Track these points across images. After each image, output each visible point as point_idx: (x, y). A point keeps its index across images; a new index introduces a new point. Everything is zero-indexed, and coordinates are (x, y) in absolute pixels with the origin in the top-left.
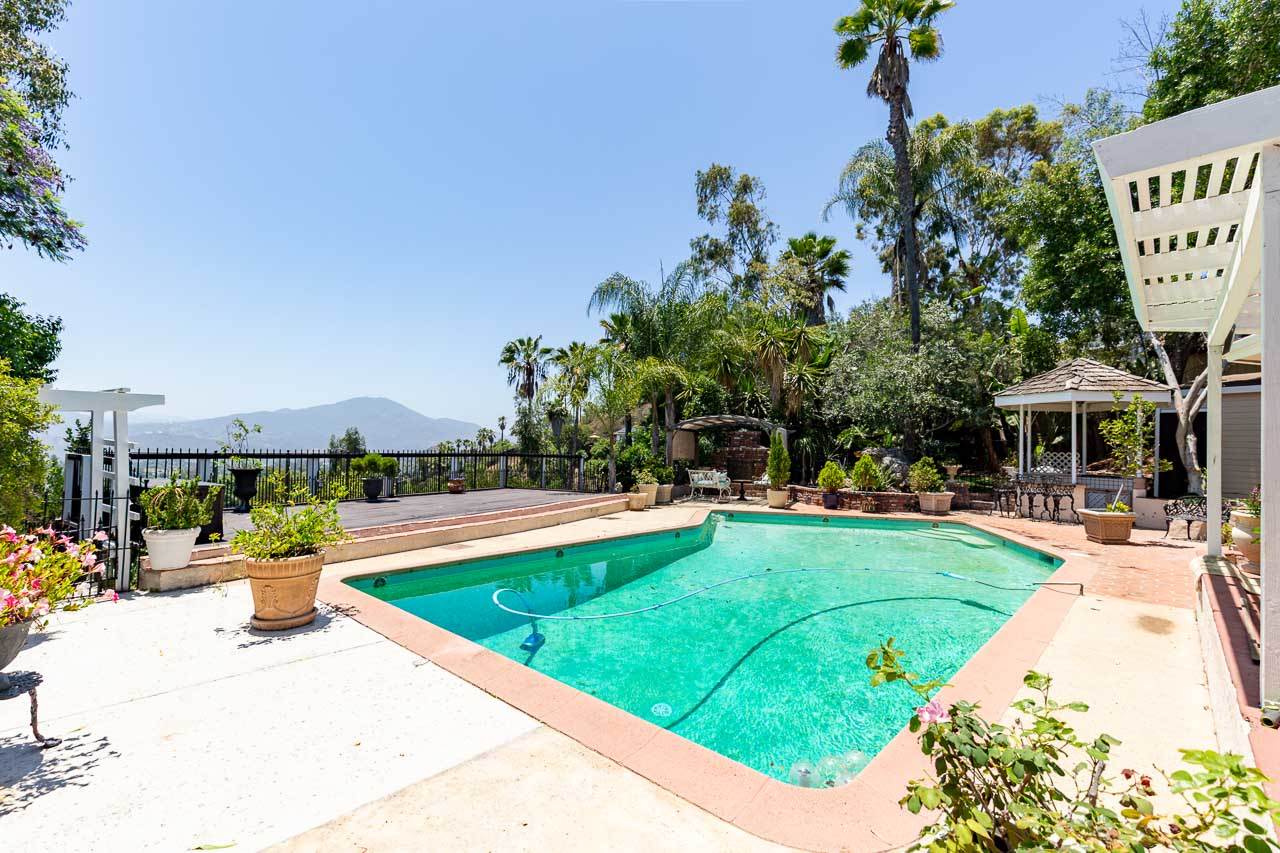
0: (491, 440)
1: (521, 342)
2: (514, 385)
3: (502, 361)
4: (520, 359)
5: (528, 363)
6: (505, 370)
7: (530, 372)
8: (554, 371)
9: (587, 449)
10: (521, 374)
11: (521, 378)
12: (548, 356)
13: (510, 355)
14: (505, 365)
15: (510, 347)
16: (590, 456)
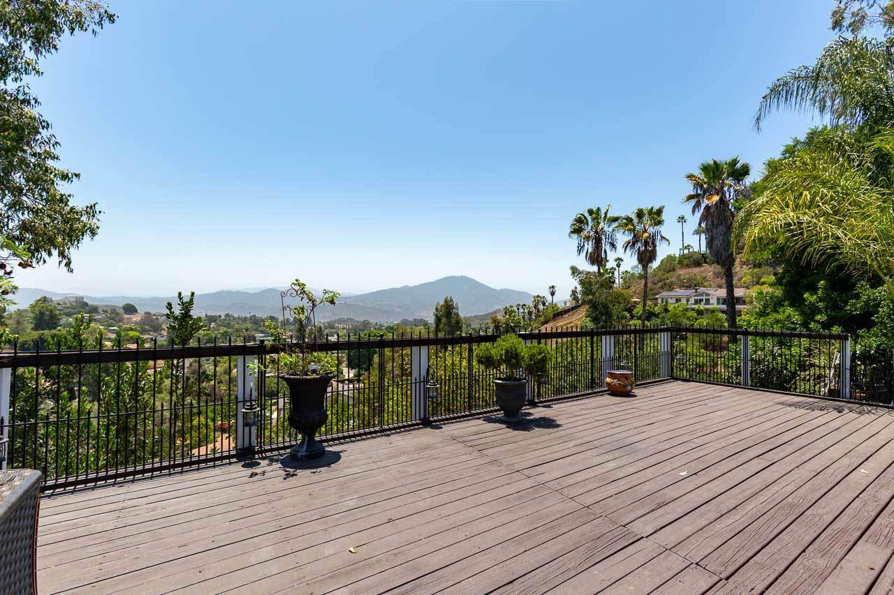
0: (544, 304)
1: (591, 212)
2: (583, 254)
3: (572, 232)
4: (588, 230)
5: (596, 232)
6: (575, 240)
7: (598, 241)
8: (622, 238)
9: (630, 310)
10: (590, 243)
11: (590, 247)
12: (616, 224)
13: (578, 227)
14: (575, 236)
15: (580, 218)
16: (632, 317)
